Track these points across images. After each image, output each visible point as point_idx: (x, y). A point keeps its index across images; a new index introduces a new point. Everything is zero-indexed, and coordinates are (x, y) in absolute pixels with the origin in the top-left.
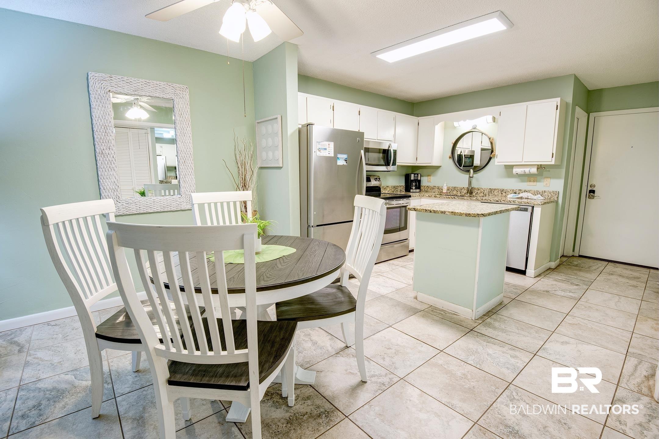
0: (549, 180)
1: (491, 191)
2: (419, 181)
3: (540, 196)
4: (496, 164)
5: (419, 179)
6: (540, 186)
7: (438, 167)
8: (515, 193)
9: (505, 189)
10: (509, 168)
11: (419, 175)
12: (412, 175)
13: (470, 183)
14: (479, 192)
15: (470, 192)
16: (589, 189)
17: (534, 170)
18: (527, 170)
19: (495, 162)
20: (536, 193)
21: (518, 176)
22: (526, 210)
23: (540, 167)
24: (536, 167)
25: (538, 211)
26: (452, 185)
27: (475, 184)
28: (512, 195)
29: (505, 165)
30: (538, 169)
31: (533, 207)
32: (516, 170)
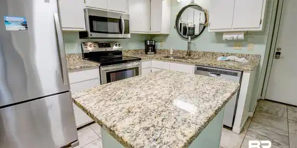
0: (252, 45)
1: (205, 54)
2: (154, 46)
3: (244, 59)
4: (209, 31)
5: (153, 44)
6: (244, 50)
7: (167, 35)
8: (223, 56)
9: (216, 52)
10: (219, 35)
11: (154, 41)
12: (148, 41)
13: (189, 48)
14: (196, 54)
15: (189, 54)
16: (276, 51)
17: (241, 36)
18: (235, 36)
19: (209, 30)
20: (241, 56)
21: (227, 41)
22: (236, 75)
23: (247, 34)
24: (243, 34)
25: (247, 76)
26: (177, 49)
27: (192, 49)
28: (221, 57)
29: (216, 33)
30: (245, 35)
31: (242, 72)
32: (225, 37)
